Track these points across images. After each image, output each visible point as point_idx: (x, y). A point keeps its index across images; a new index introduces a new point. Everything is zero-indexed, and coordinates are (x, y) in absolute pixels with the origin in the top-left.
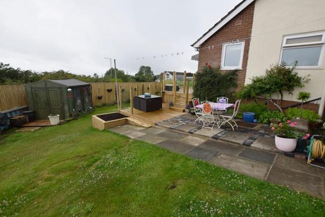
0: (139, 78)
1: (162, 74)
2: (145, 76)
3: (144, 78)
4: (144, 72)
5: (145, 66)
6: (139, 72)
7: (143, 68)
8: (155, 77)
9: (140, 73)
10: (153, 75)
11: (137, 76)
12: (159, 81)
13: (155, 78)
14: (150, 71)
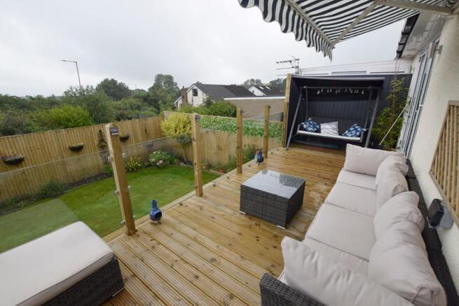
1: (184, 90)
4: (163, 84)
5: (164, 74)
6: (155, 84)
8: (181, 91)
9: (157, 86)
14: (173, 83)
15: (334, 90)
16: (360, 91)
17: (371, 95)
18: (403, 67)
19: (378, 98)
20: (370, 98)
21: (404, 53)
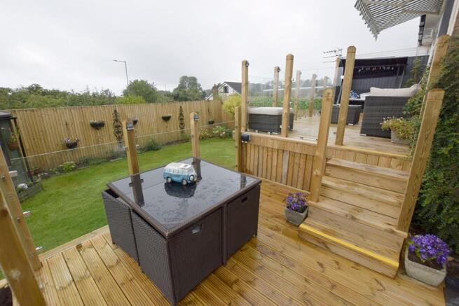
0: (178, 95)
1: (216, 88)
2: (189, 92)
3: (188, 95)
4: (187, 85)
5: (188, 76)
6: (179, 86)
7: (184, 79)
8: (204, 92)
9: (181, 87)
10: (201, 89)
11: (176, 93)
12: (211, 99)
13: (204, 95)
14: (196, 84)
15: (371, 68)
16: (391, 68)
17: (398, 71)
18: (422, 52)
19: (404, 73)
20: (398, 74)
21: (424, 41)
